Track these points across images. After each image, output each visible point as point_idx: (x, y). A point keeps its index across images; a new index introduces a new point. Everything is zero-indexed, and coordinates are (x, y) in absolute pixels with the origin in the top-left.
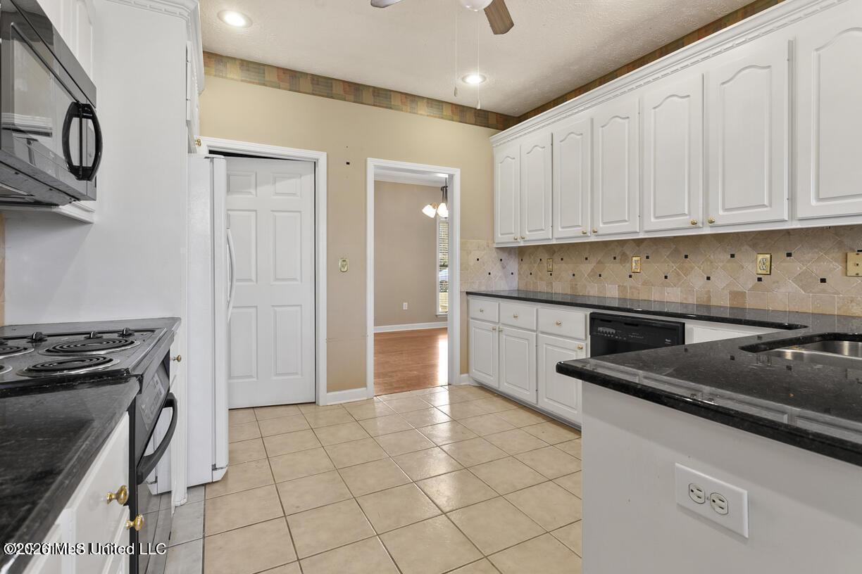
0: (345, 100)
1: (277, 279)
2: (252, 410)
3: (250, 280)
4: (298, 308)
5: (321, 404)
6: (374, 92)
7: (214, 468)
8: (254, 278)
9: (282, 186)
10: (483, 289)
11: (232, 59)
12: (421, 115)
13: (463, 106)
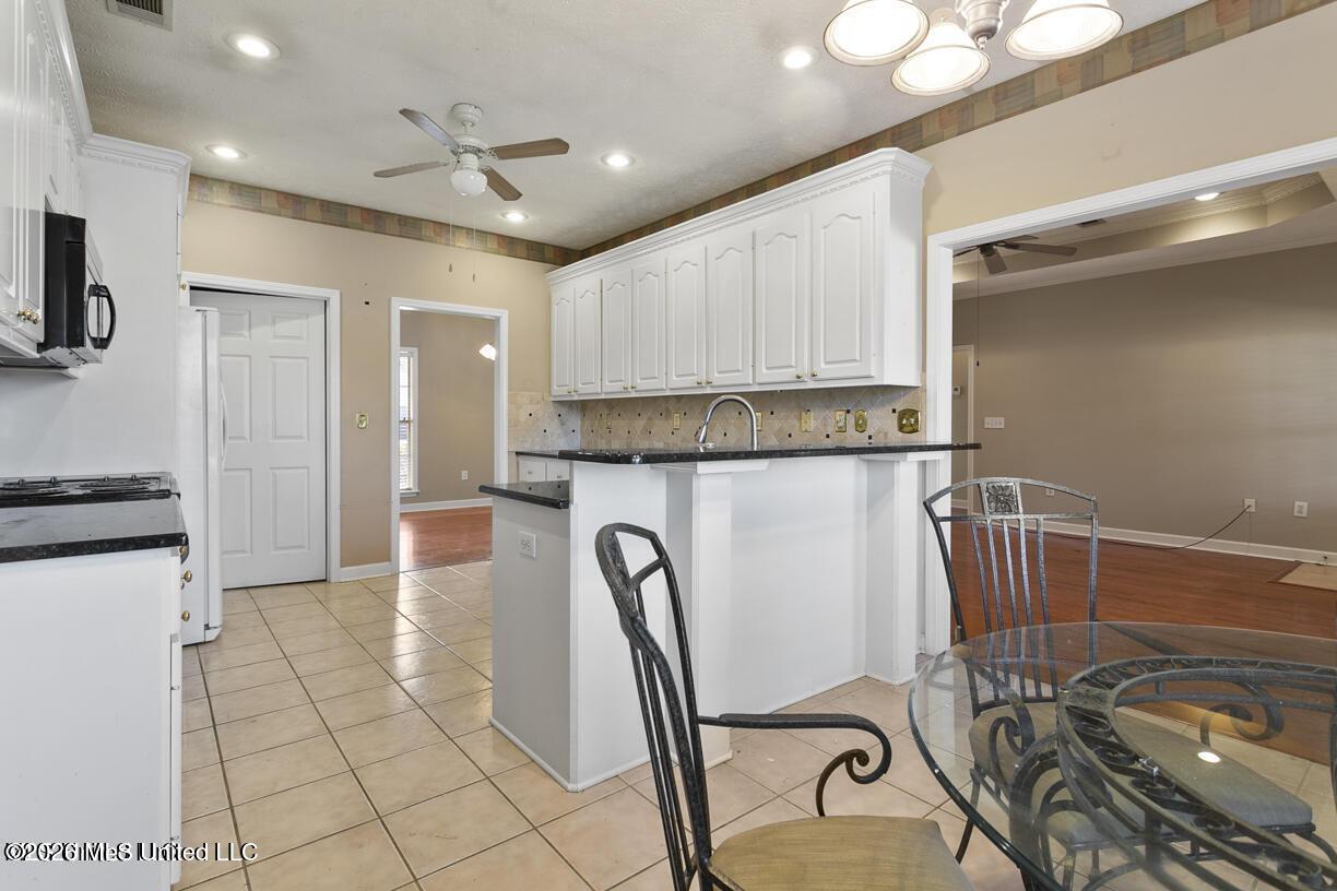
0: (362, 229)
1: (276, 437)
2: (245, 591)
3: (243, 438)
4: (305, 471)
5: (333, 580)
6: (399, 220)
7: (207, 627)
8: (247, 435)
9: (284, 327)
10: (537, 449)
11: (220, 181)
12: (460, 247)
13: (513, 238)
